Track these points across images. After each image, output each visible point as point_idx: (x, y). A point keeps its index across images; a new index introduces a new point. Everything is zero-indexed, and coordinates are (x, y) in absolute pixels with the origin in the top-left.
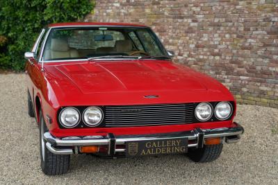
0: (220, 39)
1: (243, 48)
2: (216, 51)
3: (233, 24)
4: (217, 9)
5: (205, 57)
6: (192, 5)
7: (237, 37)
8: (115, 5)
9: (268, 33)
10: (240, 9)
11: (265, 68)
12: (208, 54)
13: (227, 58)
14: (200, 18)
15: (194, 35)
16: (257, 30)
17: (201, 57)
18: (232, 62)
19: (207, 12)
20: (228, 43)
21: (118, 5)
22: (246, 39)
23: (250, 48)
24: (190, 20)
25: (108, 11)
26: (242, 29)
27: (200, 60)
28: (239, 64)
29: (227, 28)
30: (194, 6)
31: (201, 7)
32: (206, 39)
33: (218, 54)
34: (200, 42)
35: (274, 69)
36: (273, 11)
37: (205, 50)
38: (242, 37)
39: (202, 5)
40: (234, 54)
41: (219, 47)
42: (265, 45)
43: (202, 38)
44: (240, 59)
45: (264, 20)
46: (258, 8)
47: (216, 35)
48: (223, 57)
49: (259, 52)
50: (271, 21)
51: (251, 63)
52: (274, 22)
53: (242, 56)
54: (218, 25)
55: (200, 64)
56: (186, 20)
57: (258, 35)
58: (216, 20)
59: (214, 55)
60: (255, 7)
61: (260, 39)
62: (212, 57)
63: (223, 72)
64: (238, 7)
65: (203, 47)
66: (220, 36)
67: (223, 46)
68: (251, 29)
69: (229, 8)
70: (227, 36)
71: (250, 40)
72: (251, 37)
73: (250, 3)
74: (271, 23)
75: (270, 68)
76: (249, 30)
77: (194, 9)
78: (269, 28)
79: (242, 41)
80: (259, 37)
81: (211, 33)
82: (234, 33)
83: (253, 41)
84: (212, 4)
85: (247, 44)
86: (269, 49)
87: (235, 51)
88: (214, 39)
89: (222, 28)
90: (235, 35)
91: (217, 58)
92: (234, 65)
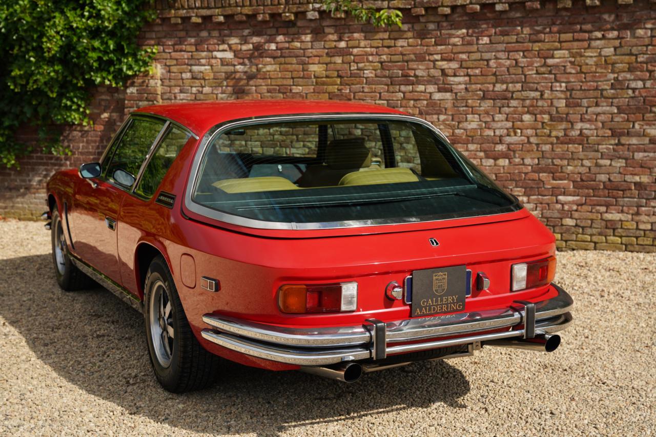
0: (509, 124)
1: (566, 140)
2: (500, 148)
3: (542, 95)
4: (500, 65)
6: (438, 57)
7: (551, 119)
8: (219, 55)
9: (621, 111)
10: (556, 66)
11: (616, 178)
12: (482, 154)
13: (528, 161)
14: (460, 83)
15: (442, 117)
16: (597, 105)
18: (538, 169)
19: (477, 71)
20: (529, 132)
21: (229, 55)
22: (572, 123)
23: (581, 140)
24: (431, 88)
25: (195, 68)
26: (563, 103)
28: (555, 172)
29: (528, 102)
30: (442, 60)
31: (462, 61)
32: (474, 125)
33: (504, 156)
34: (457, 131)
35: (637, 179)
36: (631, 70)
38: (561, 120)
39: (464, 56)
40: (543, 153)
41: (508, 139)
43: (465, 125)
44: (557, 162)
45: (613, 87)
47: (498, 117)
48: (517, 160)
49: (602, 148)
50: (628, 88)
51: (583, 170)
52: (634, 90)
53: (563, 157)
54: (505, 97)
56: (421, 88)
57: (598, 114)
58: (499, 87)
59: (496, 156)
60: (591, 61)
61: (604, 123)
62: (491, 162)
64: (550, 61)
65: (467, 143)
66: (508, 118)
67: (517, 138)
68: (585, 103)
69: (530, 64)
70: (527, 117)
71: (579, 125)
72: (582, 120)
73: (580, 54)
74: (630, 92)
75: (629, 178)
76: (578, 105)
77: (444, 64)
78: (623, 101)
79: (564, 125)
80: (602, 118)
81: (487, 113)
82: (542, 113)
83: (587, 126)
84: (486, 56)
85: (574, 133)
86: (624, 140)
87: (547, 148)
88: (494, 125)
89: (514, 103)
90: (546, 117)
91: (503, 162)
92: (543, 176)
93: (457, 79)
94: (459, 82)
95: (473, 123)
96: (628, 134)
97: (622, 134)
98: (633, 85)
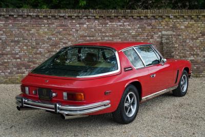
0: (20, 49)
1: (36, 54)
2: (17, 56)
3: (29, 41)
4: (16, 33)
5: (9, 60)
7: (32, 48)
9: (50, 46)
10: (32, 33)
12: (12, 58)
13: (26, 60)
16: (44, 44)
17: (6, 60)
18: (29, 62)
19: (9, 34)
20: (26, 51)
22: (38, 49)
23: (40, 53)
26: (35, 44)
27: (6, 63)
28: (34, 63)
29: (25, 43)
32: (9, 50)
33: (19, 58)
34: (4, 52)
36: (52, 35)
37: (9, 56)
38: (34, 48)
39: (5, 30)
40: (30, 57)
41: (20, 54)
42: (49, 52)
44: (34, 60)
45: (48, 39)
46: (44, 33)
47: (16, 47)
48: (23, 59)
51: (41, 61)
53: (36, 58)
54: (18, 42)
55: (5, 65)
57: (44, 47)
58: (16, 39)
59: (16, 59)
60: (41, 33)
61: (46, 49)
62: (15, 60)
63: (23, 68)
64: (30, 32)
65: (7, 55)
66: (19, 48)
67: (22, 53)
68: (41, 43)
69: (25, 33)
70: (25, 47)
71: (40, 49)
72: (40, 48)
73: (38, 30)
74: (52, 41)
76: (39, 44)
78: (51, 43)
79: (35, 50)
80: (46, 48)
81: (13, 46)
82: (29, 46)
83: (42, 50)
84: (12, 30)
85: (38, 52)
87: (31, 56)
88: (15, 50)
89: (21, 43)
90: (30, 47)
91: (19, 60)
92: (30, 63)
93: (3, 36)
94: (4, 37)
95: (8, 49)
96: (52, 52)
97: (51, 52)
98: (53, 39)
